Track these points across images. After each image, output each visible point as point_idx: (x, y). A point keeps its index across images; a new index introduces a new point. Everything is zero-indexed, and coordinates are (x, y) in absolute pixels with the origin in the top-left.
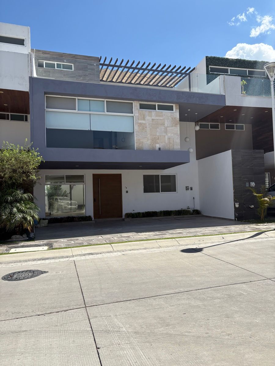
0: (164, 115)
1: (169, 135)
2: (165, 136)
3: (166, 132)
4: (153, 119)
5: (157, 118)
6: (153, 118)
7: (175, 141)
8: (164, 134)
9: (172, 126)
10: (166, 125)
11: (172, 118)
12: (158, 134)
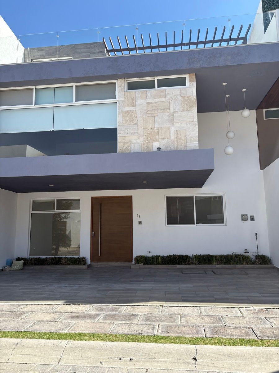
0: (169, 94)
1: (178, 125)
2: (169, 128)
3: (171, 121)
4: (148, 103)
5: (156, 100)
6: (148, 101)
7: (188, 134)
8: (168, 125)
9: (183, 110)
10: (172, 110)
11: (184, 97)
12: (157, 126)
